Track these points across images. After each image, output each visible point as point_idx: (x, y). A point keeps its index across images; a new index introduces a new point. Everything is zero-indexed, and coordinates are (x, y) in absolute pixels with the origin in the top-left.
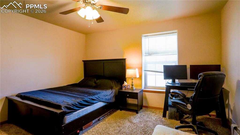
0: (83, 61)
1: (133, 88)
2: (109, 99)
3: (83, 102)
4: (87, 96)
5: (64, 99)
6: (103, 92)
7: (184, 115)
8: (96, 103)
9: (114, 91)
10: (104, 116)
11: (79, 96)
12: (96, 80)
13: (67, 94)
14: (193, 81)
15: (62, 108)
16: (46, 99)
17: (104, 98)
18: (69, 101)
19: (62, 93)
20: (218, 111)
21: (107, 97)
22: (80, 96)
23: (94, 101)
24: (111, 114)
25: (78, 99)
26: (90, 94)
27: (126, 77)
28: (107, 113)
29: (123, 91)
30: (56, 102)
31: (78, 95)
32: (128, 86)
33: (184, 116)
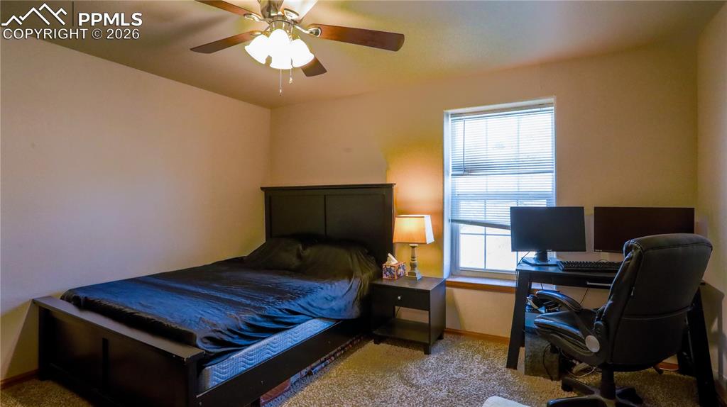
0: (262, 189)
1: (415, 274)
2: (340, 310)
3: (261, 322)
4: (273, 303)
5: (205, 310)
6: (322, 288)
7: (574, 361)
8: (300, 324)
9: (355, 283)
10: (325, 360)
11: (248, 302)
12: (301, 247)
13: (212, 293)
14: (605, 257)
15: (199, 343)
16: (148, 311)
17: (325, 306)
18: (217, 319)
19: (200, 290)
20: (685, 354)
21: (333, 304)
22: (253, 299)
23: (295, 316)
24: (346, 353)
25: (245, 311)
26: (281, 294)
27: (394, 241)
28: (336, 350)
29: (384, 283)
30: (179, 321)
31: (247, 298)
32: (399, 268)
33: (575, 365)
